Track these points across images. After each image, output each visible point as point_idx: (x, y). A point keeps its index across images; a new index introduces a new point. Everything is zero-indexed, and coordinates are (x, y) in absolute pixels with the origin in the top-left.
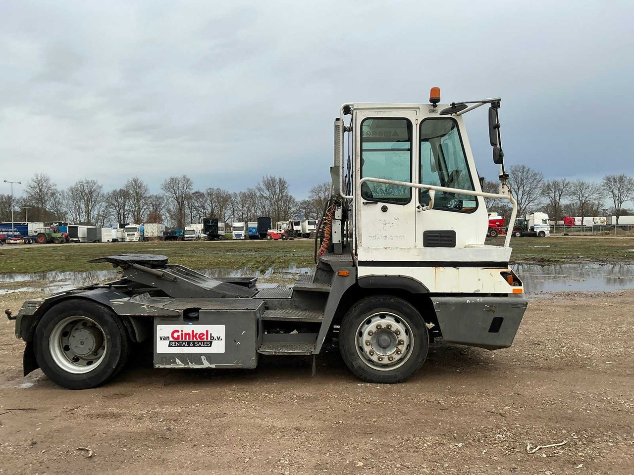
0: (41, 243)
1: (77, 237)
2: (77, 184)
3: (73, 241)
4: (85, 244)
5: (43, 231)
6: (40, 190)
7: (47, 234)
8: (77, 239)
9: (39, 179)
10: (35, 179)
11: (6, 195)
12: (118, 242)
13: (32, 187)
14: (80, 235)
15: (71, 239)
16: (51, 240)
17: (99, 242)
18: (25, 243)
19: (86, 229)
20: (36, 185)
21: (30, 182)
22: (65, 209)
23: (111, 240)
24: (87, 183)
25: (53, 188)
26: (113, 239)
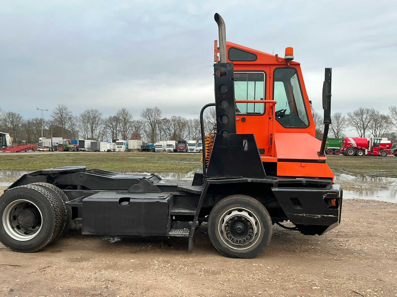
0: (60, 151)
1: (84, 148)
2: (85, 112)
3: (81, 150)
4: (89, 152)
5: (61, 143)
6: (61, 116)
7: (64, 145)
8: (84, 149)
9: (61, 108)
10: (58, 108)
11: (39, 119)
12: (111, 152)
13: (56, 114)
14: (86, 146)
15: (80, 149)
16: (67, 150)
17: (98, 152)
18: (50, 151)
19: (90, 142)
20: (58, 112)
21: (55, 110)
22: (78, 129)
23: (106, 151)
24: (92, 111)
25: (69, 114)
26: (107, 150)
